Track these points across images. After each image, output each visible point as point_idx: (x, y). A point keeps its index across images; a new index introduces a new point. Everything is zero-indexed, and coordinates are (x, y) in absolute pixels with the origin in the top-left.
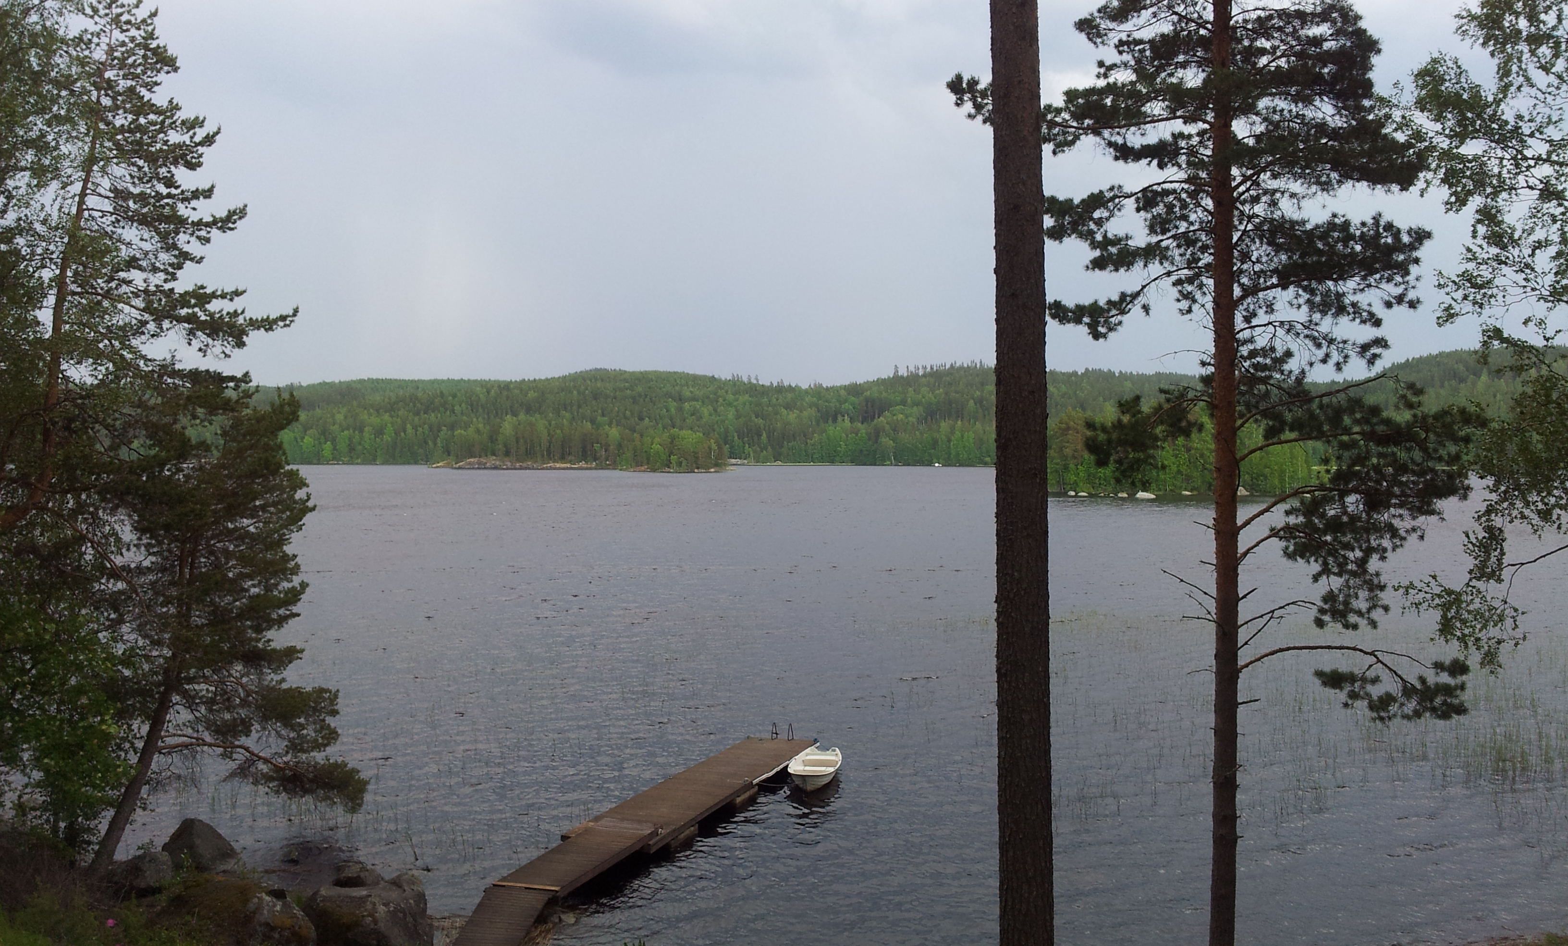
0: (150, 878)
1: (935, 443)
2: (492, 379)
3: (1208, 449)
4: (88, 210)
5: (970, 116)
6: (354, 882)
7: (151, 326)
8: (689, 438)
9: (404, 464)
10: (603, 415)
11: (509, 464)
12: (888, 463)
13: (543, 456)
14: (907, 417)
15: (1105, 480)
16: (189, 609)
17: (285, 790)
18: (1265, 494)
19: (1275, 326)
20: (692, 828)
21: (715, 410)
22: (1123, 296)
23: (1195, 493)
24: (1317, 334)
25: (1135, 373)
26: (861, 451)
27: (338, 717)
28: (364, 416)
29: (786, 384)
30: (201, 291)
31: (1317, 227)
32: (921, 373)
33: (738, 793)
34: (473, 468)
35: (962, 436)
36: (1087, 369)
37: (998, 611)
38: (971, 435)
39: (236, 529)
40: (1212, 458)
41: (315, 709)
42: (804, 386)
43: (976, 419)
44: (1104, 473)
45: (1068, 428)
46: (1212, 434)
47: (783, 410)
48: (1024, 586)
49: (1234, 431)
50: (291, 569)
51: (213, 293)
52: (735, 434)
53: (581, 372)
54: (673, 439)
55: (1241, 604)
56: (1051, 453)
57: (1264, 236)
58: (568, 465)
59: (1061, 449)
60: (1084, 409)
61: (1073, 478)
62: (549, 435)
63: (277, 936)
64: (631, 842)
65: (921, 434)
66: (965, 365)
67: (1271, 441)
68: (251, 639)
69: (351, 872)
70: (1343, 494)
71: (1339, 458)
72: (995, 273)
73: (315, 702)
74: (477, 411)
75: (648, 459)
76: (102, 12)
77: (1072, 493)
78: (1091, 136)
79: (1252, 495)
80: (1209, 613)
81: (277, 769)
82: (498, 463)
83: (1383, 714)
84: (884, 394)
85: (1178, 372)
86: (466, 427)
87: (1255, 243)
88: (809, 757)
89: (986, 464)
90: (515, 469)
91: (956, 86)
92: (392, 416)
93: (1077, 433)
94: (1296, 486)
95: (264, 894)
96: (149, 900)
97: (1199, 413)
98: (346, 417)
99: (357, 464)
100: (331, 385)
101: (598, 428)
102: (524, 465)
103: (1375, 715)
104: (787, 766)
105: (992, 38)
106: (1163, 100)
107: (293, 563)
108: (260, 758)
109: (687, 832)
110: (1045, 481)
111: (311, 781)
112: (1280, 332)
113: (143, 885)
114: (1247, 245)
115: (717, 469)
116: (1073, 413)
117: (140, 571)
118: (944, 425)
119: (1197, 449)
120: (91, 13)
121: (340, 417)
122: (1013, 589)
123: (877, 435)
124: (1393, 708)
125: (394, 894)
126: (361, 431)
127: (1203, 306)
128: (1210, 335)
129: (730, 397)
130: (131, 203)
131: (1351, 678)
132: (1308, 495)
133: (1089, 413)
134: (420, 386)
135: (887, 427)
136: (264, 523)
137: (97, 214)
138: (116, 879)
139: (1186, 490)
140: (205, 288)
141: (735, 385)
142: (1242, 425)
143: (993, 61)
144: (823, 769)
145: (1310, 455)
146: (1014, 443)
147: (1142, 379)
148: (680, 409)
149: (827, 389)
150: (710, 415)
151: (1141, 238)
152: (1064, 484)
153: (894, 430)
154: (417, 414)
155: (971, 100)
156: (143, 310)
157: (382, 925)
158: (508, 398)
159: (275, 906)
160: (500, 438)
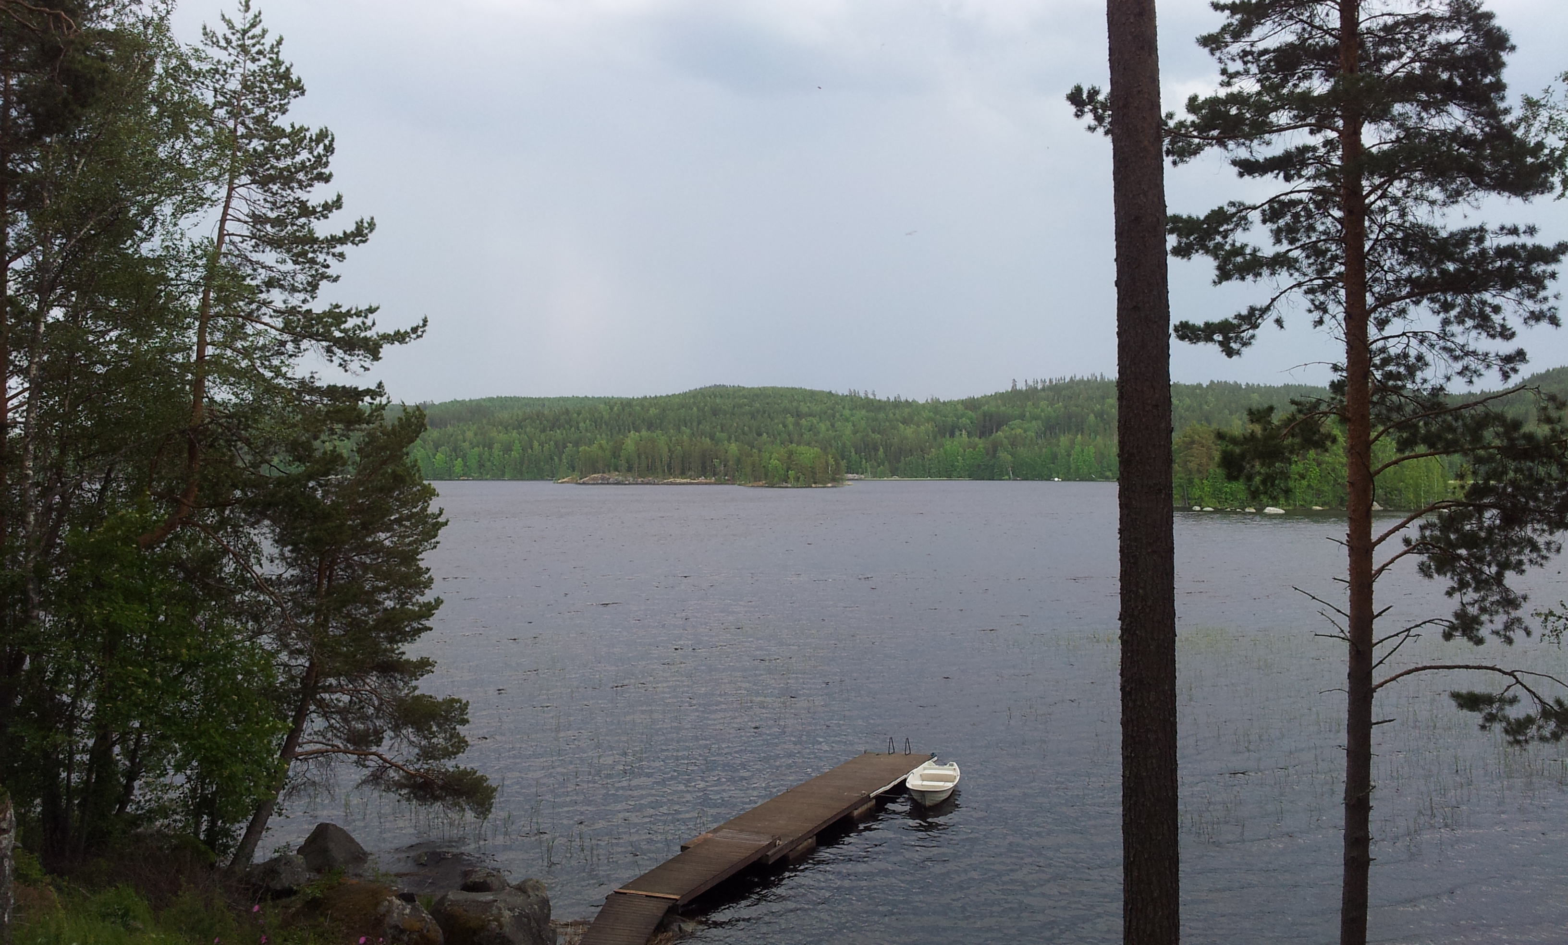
0: (285, 880)
1: (1054, 456)
2: (615, 396)
3: (1340, 463)
4: (229, 235)
5: (1090, 128)
6: (481, 887)
7: (290, 346)
8: (807, 453)
9: (531, 480)
10: (722, 431)
11: (631, 480)
12: (1007, 477)
13: (664, 471)
14: (1025, 432)
15: (1231, 495)
16: (326, 620)
17: (416, 797)
18: (1399, 508)
19: (1408, 337)
20: (810, 840)
21: (833, 426)
22: (1252, 310)
23: (1327, 508)
24: (1453, 346)
25: (1262, 385)
26: (979, 466)
27: (467, 726)
28: (494, 434)
29: (903, 399)
30: (337, 310)
31: (1452, 235)
32: (1040, 387)
33: (855, 806)
34: (598, 484)
35: (1083, 451)
36: (1212, 382)
37: (1122, 629)
38: (1092, 449)
39: (374, 543)
40: (1345, 472)
41: (446, 719)
42: (922, 401)
43: (1097, 433)
44: (1231, 488)
45: (1193, 442)
46: (1344, 448)
47: (901, 425)
48: (1150, 603)
49: (1368, 444)
50: (424, 583)
51: (349, 311)
52: (853, 450)
53: (701, 389)
54: (791, 454)
55: (1375, 621)
56: (1175, 467)
57: (1396, 244)
58: (689, 480)
59: (1185, 462)
60: (1209, 422)
61: (1198, 493)
62: (670, 450)
63: (406, 938)
64: (750, 852)
65: (1040, 449)
66: (1086, 379)
67: (1407, 454)
68: (386, 650)
69: (476, 878)
70: (1480, 509)
71: (1474, 473)
72: (1116, 285)
73: (446, 712)
74: (601, 428)
75: (766, 475)
76: (234, 44)
77: (1197, 508)
78: (1216, 147)
79: (1385, 510)
80: (1342, 631)
81: (409, 776)
82: (620, 478)
83: (1521, 738)
84: (1003, 408)
85: (1308, 384)
86: (591, 442)
87: (1386, 252)
88: (926, 772)
89: (1107, 479)
90: (637, 484)
91: (1075, 98)
92: (519, 434)
93: (1203, 446)
94: (1432, 500)
95: (394, 898)
96: (285, 901)
97: (1330, 425)
98: (476, 434)
99: (486, 480)
100: (462, 403)
101: (717, 444)
102: (646, 480)
103: (1510, 739)
104: (905, 780)
105: (1110, 49)
106: (1291, 109)
107: (426, 576)
108: (392, 765)
109: (805, 843)
110: (1170, 496)
111: (442, 788)
112: (1414, 342)
113: (279, 887)
114: (1379, 254)
115: (835, 484)
116: (1198, 426)
117: (279, 581)
118: (1064, 440)
119: (1328, 463)
120: (225, 45)
121: (469, 434)
122: (1137, 607)
123: (995, 450)
124: (1532, 731)
125: (519, 900)
126: (490, 447)
127: (1334, 317)
128: (1342, 347)
129: (847, 412)
130: (268, 227)
131: (1488, 700)
132: (1446, 510)
133: (1215, 426)
134: (547, 403)
135: (1005, 441)
136: (399, 537)
137: (237, 239)
138: (253, 880)
139: (1316, 505)
140: (340, 307)
141: (852, 399)
142: (1377, 438)
143: (1111, 72)
144: (941, 784)
145: (1447, 468)
146: (1138, 458)
147: (1269, 390)
148: (797, 424)
149: (944, 403)
150: (828, 430)
151: (1268, 249)
152: (1189, 499)
153: (1012, 445)
154: (543, 431)
155: (1091, 111)
156: (282, 331)
157: (507, 930)
158: (630, 415)
159: (404, 909)
160: (623, 453)
